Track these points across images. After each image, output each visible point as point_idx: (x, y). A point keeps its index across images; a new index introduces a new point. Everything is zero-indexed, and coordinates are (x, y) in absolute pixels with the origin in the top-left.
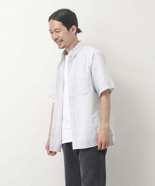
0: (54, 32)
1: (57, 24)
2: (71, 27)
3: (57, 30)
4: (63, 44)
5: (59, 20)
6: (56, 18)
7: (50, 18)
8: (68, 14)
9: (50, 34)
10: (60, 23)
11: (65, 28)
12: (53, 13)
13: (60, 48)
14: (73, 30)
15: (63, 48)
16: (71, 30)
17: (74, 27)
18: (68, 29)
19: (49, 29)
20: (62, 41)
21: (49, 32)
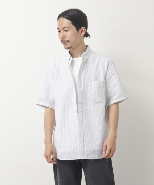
0: (62, 31)
1: (66, 22)
2: (81, 28)
3: (66, 29)
4: (69, 45)
5: (68, 19)
6: (66, 16)
7: (60, 16)
8: (79, 14)
9: (58, 32)
10: (70, 21)
11: (74, 28)
12: (64, 11)
13: (65, 48)
14: (82, 32)
16: (80, 31)
17: (83, 28)
18: (78, 30)
19: (57, 27)
20: (68, 41)
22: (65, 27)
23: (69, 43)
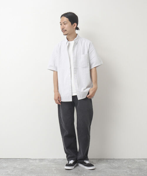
0: (63, 24)
1: (65, 19)
3: (65, 23)
4: (66, 33)
10: (68, 19)
11: (70, 23)
13: (64, 35)
14: (74, 26)
15: (66, 35)
16: (73, 25)
17: (75, 24)
18: (72, 24)
19: (60, 22)
20: (66, 30)
21: (60, 24)
22: (64, 22)
23: (66, 32)
